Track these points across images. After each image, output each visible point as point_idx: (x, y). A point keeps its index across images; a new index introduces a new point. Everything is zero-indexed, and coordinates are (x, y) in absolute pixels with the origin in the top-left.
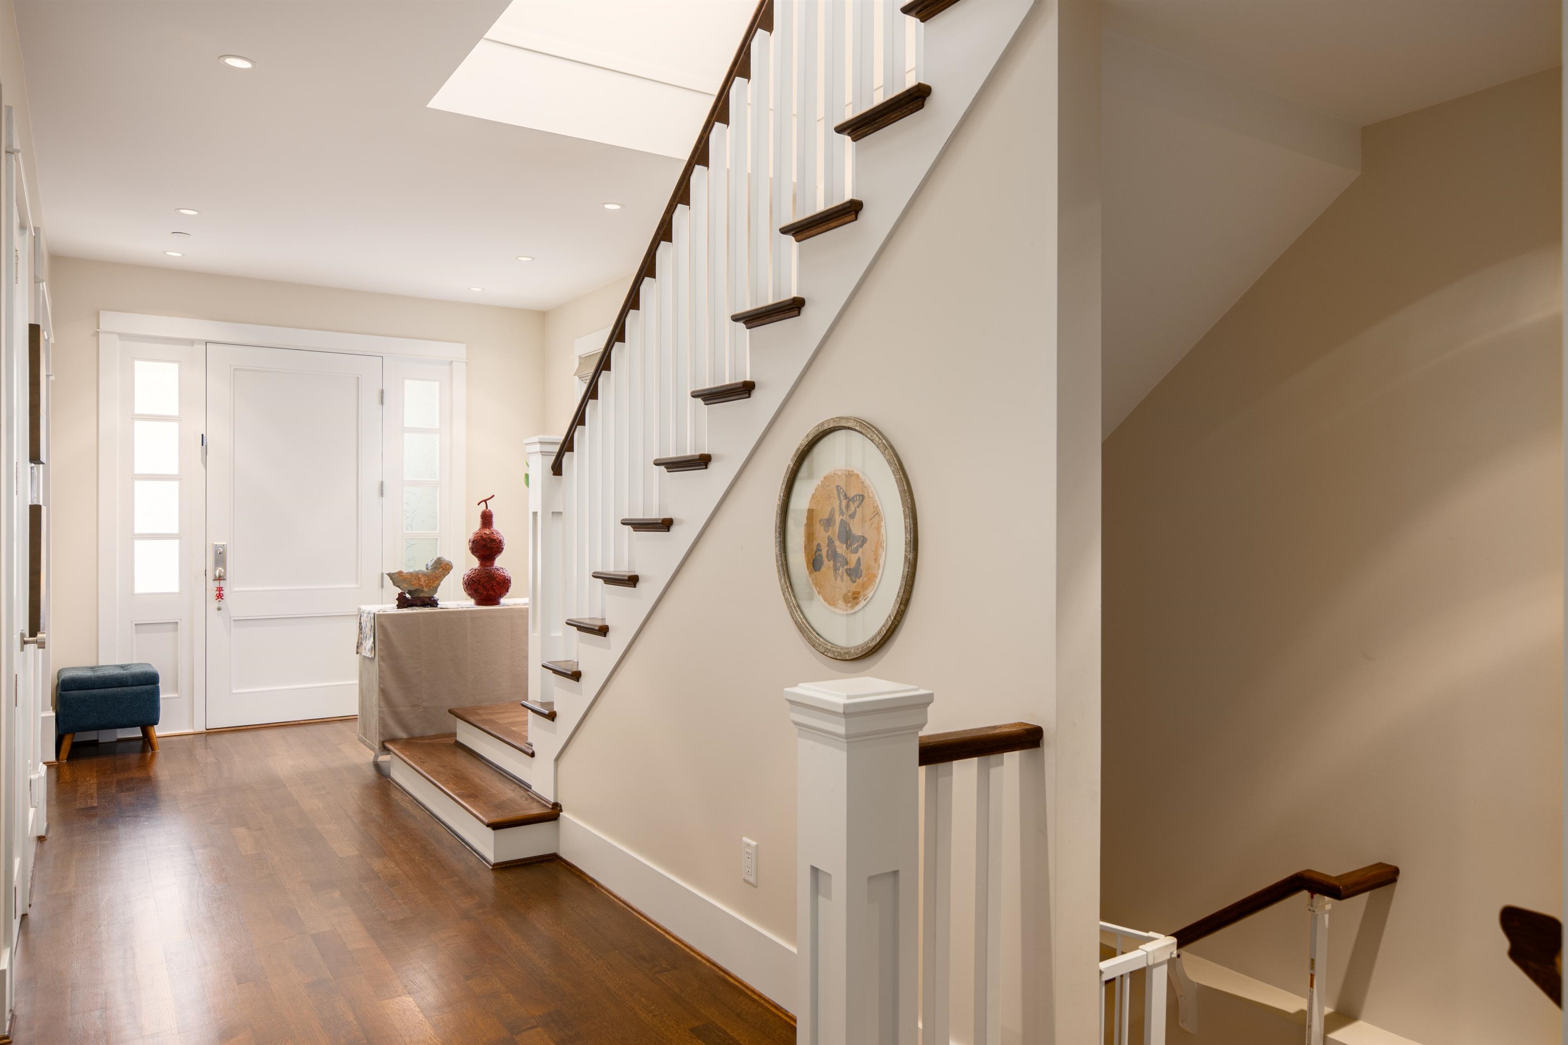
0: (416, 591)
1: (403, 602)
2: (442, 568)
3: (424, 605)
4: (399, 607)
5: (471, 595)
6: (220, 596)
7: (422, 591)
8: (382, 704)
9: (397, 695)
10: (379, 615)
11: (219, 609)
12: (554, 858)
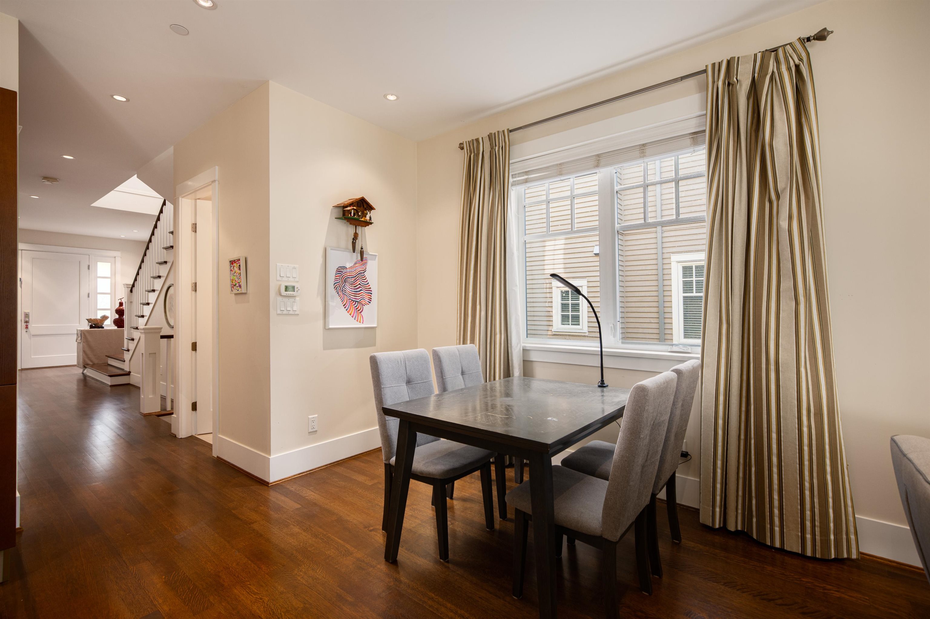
0: (96, 324)
1: (91, 327)
2: (105, 318)
3: (99, 328)
4: (90, 328)
5: (116, 326)
6: (27, 327)
7: (98, 324)
8: (84, 355)
9: (89, 352)
10: (83, 330)
11: (26, 332)
12: (129, 384)
